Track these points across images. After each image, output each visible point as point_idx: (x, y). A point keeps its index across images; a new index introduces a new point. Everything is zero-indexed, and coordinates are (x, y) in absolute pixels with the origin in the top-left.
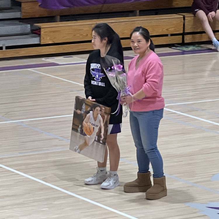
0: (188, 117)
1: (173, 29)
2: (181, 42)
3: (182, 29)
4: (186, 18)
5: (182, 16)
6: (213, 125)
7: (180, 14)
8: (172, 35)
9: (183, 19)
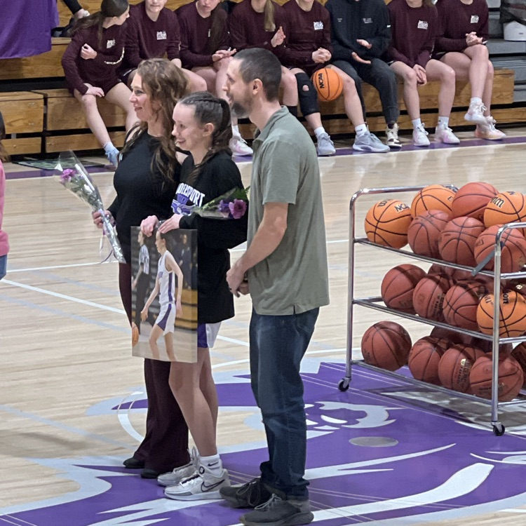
0: (45, 294)
1: (20, 123)
2: (38, 150)
3: (42, 123)
4: (49, 100)
5: (42, 96)
6: (98, 310)
7: (37, 91)
8: (20, 136)
9: (43, 101)
